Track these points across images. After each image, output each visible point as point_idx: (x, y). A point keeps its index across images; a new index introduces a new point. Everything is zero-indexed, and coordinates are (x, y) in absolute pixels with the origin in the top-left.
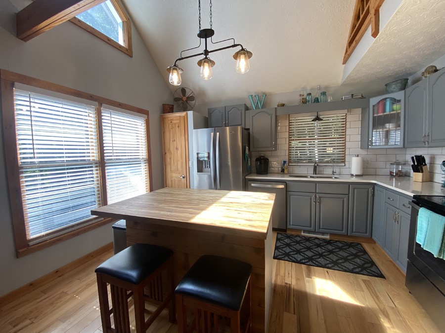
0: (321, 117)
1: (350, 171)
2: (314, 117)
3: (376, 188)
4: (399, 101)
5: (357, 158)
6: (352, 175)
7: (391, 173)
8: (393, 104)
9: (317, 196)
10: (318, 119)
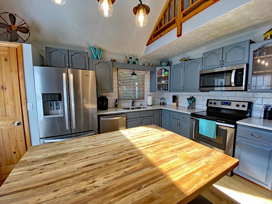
0: (135, 73)
1: (147, 103)
2: (132, 73)
3: (163, 111)
4: (168, 71)
5: (150, 97)
6: (148, 105)
7: (161, 103)
8: (165, 71)
9: (141, 119)
10: (134, 74)
